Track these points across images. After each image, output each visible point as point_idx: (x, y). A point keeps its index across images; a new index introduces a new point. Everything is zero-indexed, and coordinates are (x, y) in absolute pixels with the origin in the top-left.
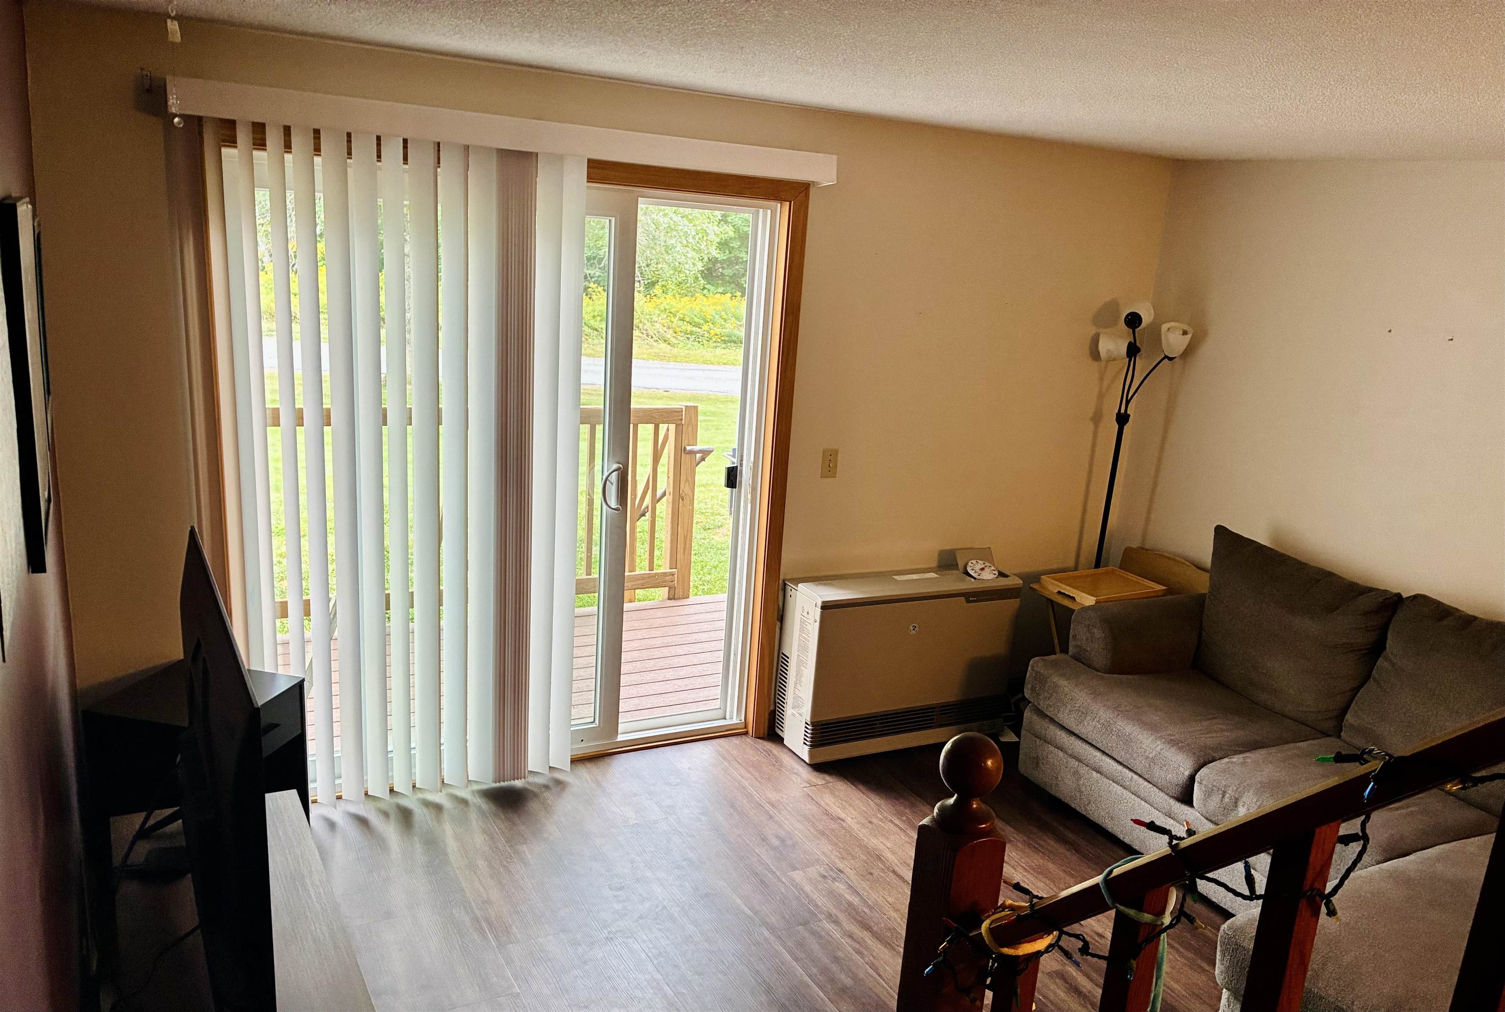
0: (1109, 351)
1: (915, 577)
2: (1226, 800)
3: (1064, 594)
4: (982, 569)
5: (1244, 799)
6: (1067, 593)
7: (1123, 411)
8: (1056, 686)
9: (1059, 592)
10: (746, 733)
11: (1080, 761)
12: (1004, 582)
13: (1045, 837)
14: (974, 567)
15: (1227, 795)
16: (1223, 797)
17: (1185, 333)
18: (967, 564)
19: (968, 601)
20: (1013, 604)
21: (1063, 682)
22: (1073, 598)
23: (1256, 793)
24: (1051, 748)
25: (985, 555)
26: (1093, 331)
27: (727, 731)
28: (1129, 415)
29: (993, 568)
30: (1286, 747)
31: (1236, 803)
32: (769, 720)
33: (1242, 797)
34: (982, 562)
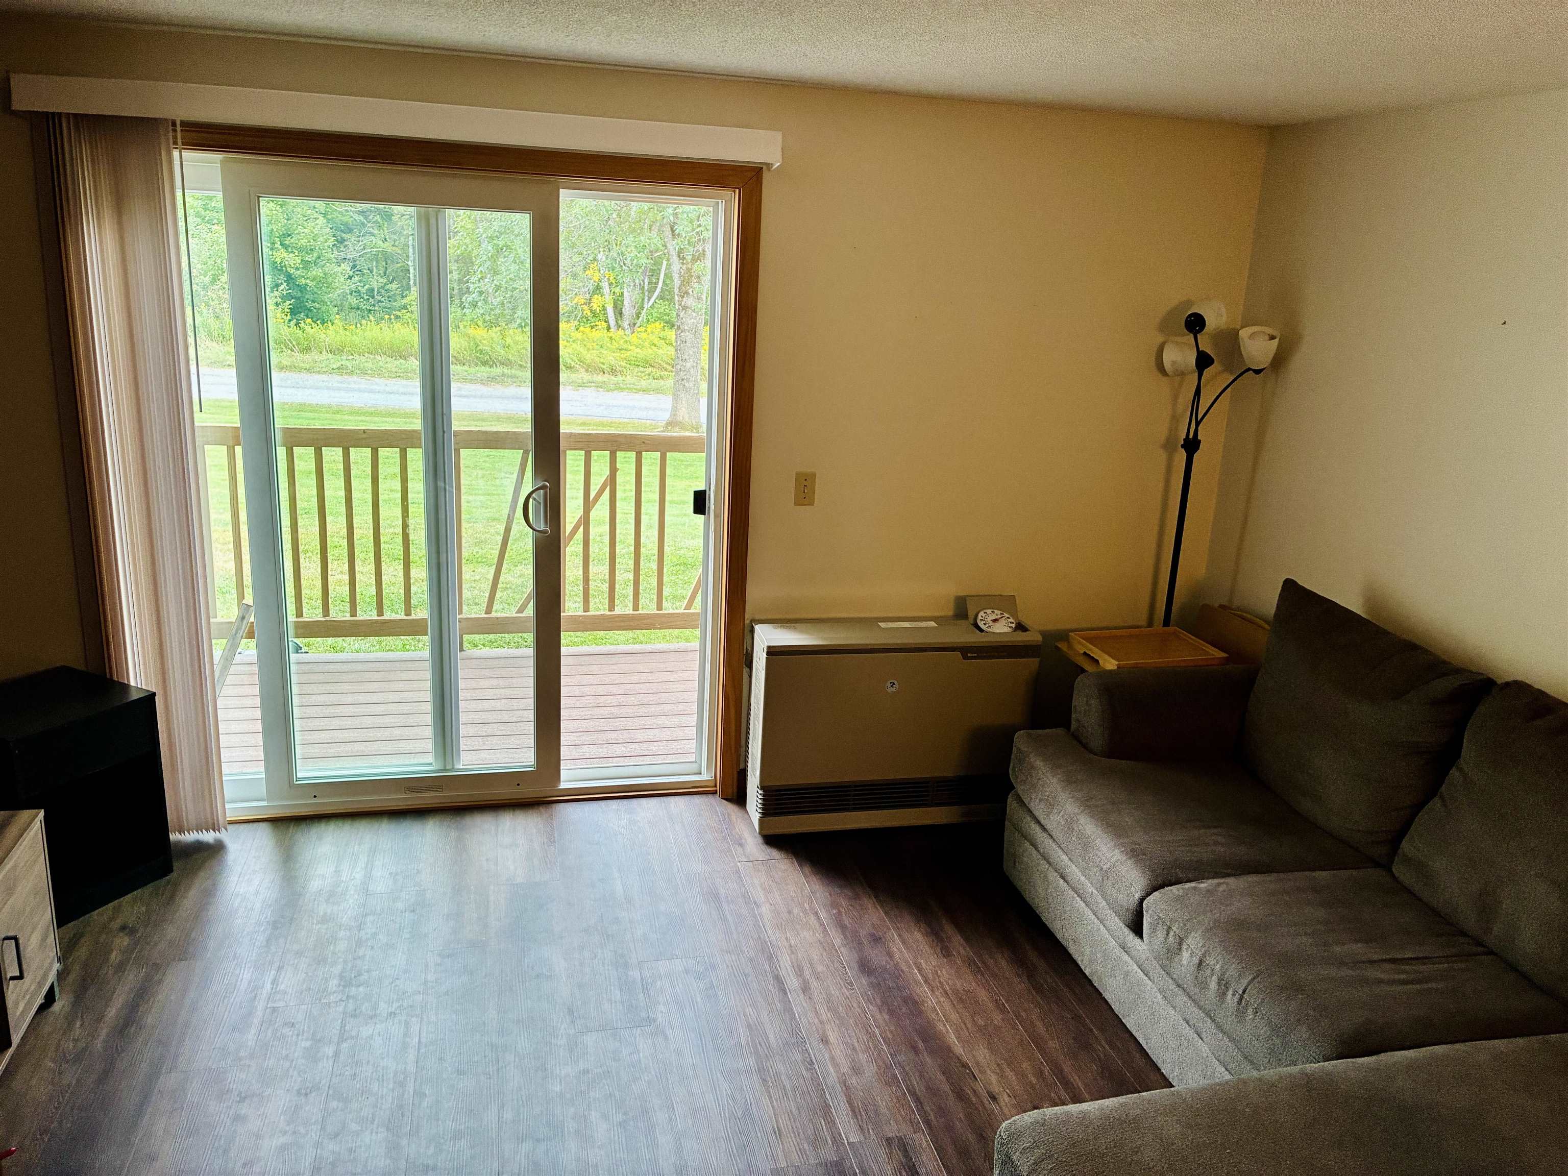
0: (1174, 363)
1: (906, 625)
2: (1171, 939)
3: (1089, 655)
4: (995, 621)
5: (1189, 941)
6: (1092, 655)
7: (1191, 436)
8: (1032, 767)
9: (1085, 653)
10: (715, 793)
11: (1049, 863)
12: (1021, 637)
13: (999, 956)
14: (986, 618)
15: (1172, 933)
16: (1168, 934)
17: (1272, 338)
18: (977, 616)
19: (965, 657)
20: (1033, 663)
21: (1039, 763)
22: (1097, 661)
23: (1203, 936)
24: (1027, 844)
25: (1006, 603)
26: (1161, 339)
27: (693, 788)
28: (1200, 441)
29: (1011, 620)
30: (1290, 875)
31: (1180, 945)
32: (738, 780)
33: (1187, 937)
34: (999, 612)
